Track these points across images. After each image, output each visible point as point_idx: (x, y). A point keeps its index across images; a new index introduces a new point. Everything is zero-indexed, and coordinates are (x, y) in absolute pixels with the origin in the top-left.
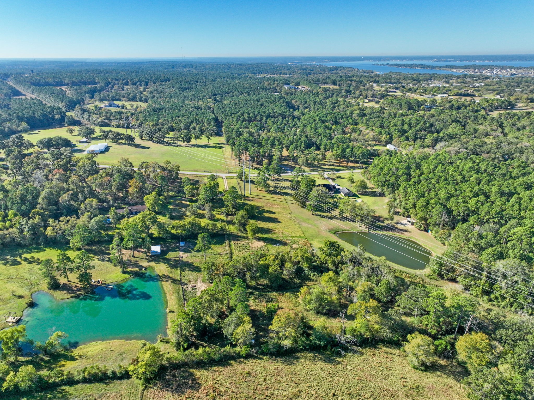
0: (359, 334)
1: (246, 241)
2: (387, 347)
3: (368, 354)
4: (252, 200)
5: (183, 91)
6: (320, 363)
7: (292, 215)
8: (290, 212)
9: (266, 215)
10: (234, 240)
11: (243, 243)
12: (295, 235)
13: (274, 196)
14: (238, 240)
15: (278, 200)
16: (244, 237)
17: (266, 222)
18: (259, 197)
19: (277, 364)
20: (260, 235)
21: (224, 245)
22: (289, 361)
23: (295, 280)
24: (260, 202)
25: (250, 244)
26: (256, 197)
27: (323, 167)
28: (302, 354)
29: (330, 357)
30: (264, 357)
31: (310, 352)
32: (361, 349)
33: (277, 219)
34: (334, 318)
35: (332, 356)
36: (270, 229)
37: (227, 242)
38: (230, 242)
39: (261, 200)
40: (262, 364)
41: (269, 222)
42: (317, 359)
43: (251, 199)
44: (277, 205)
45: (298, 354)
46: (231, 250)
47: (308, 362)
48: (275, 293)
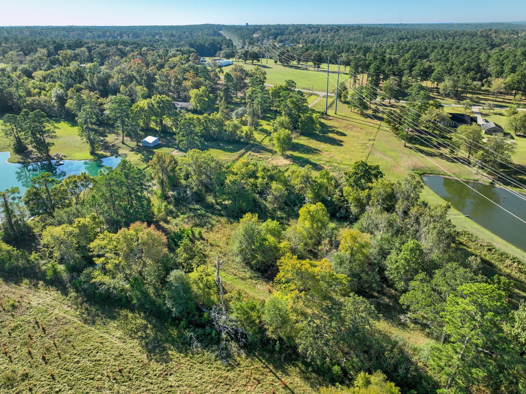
0: (258, 321)
1: (269, 155)
2: (307, 379)
3: (246, 373)
4: (330, 120)
5: (368, 36)
6: (135, 342)
7: (371, 142)
8: (372, 138)
9: (331, 135)
10: (253, 151)
11: (261, 156)
12: (349, 163)
13: (369, 120)
14: (258, 152)
15: (368, 124)
16: (271, 151)
17: (321, 141)
18: (344, 118)
19: (72, 312)
20: (296, 154)
21: (235, 153)
22: (93, 317)
23: (279, 213)
24: (341, 122)
25: (270, 159)
26: (341, 117)
27: (481, 101)
28: (130, 315)
29: (167, 341)
30: (73, 294)
31: (145, 318)
32: (244, 356)
33: (342, 142)
34: (266, 281)
35: (173, 342)
36: (317, 150)
37: (242, 151)
38: (247, 152)
39: (345, 121)
40: (54, 303)
41: (325, 143)
42: (139, 334)
43: (331, 118)
44: (361, 129)
45: (124, 312)
46: (238, 159)
47: (119, 333)
48: (224, 220)
